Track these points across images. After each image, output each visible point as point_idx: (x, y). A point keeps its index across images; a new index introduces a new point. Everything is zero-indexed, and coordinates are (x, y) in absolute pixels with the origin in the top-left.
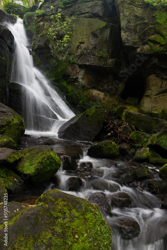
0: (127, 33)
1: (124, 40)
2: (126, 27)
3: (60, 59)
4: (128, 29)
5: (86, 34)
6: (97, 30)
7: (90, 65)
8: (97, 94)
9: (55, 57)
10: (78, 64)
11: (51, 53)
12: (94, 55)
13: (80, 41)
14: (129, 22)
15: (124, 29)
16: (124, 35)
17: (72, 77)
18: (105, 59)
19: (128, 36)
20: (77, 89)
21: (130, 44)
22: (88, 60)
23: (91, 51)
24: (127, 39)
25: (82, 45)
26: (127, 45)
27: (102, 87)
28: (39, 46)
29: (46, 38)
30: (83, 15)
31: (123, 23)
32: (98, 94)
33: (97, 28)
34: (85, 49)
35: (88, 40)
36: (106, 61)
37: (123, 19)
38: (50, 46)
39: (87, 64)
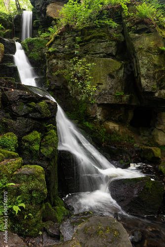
0: (147, 80)
1: (145, 87)
2: (146, 75)
3: (80, 99)
4: (147, 76)
5: (104, 76)
6: (113, 72)
7: (108, 103)
8: (112, 127)
9: (74, 97)
10: (97, 104)
11: (70, 94)
12: (111, 94)
13: (98, 82)
14: (148, 70)
15: (144, 77)
16: (144, 82)
17: (92, 116)
18: (121, 97)
19: (147, 82)
20: (96, 125)
21: (150, 90)
22: (106, 99)
23: (109, 91)
24: (147, 85)
25: (100, 86)
26: (147, 90)
27: (114, 117)
28: (57, 86)
29: (64, 80)
30: (98, 55)
31: (143, 71)
32: (114, 127)
33: (114, 70)
34: (103, 90)
35: (106, 81)
36: (122, 99)
37: (142, 67)
38: (69, 87)
39: (105, 102)
